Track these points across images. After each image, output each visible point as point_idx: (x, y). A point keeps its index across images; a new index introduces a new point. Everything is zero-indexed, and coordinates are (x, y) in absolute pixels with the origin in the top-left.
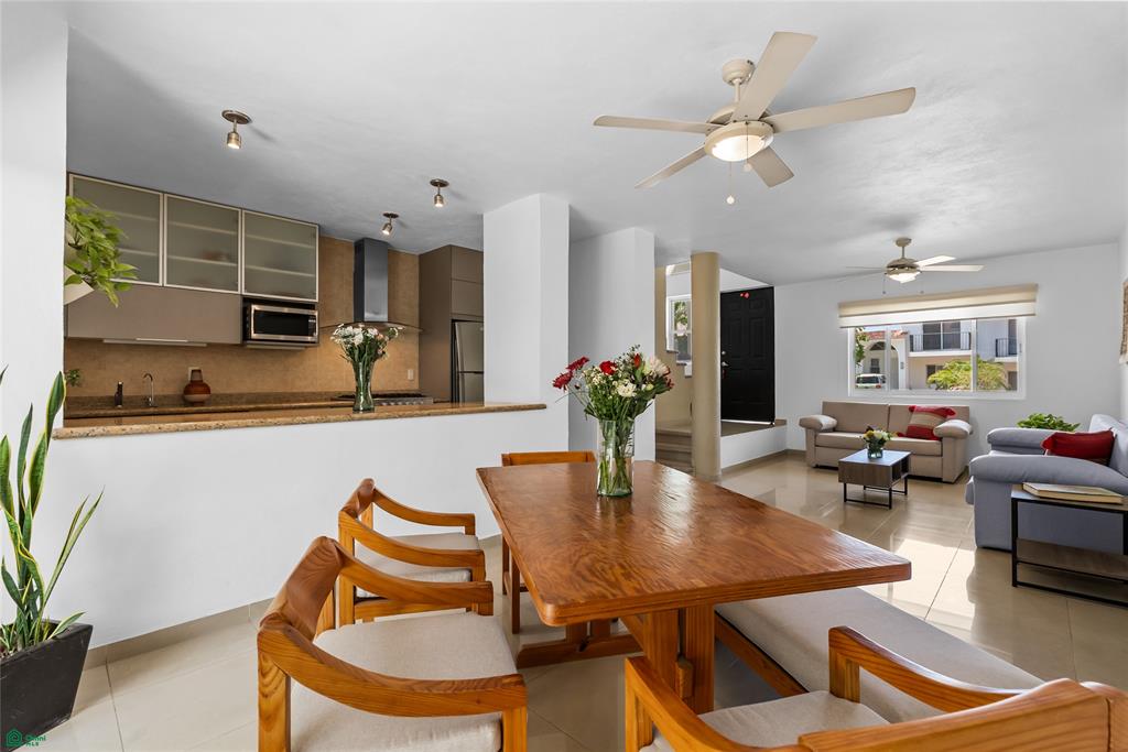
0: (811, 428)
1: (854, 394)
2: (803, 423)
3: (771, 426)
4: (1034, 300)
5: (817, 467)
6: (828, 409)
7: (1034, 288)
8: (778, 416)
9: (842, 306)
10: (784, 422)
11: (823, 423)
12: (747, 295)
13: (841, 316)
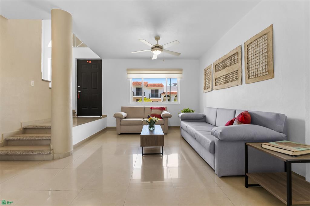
0: (118, 117)
1: (132, 104)
2: (115, 116)
3: (101, 118)
4: (182, 74)
5: (121, 134)
6: (123, 109)
7: (181, 70)
8: (104, 113)
9: (128, 70)
10: (106, 116)
11: (123, 115)
12: (90, 62)
13: (128, 74)
